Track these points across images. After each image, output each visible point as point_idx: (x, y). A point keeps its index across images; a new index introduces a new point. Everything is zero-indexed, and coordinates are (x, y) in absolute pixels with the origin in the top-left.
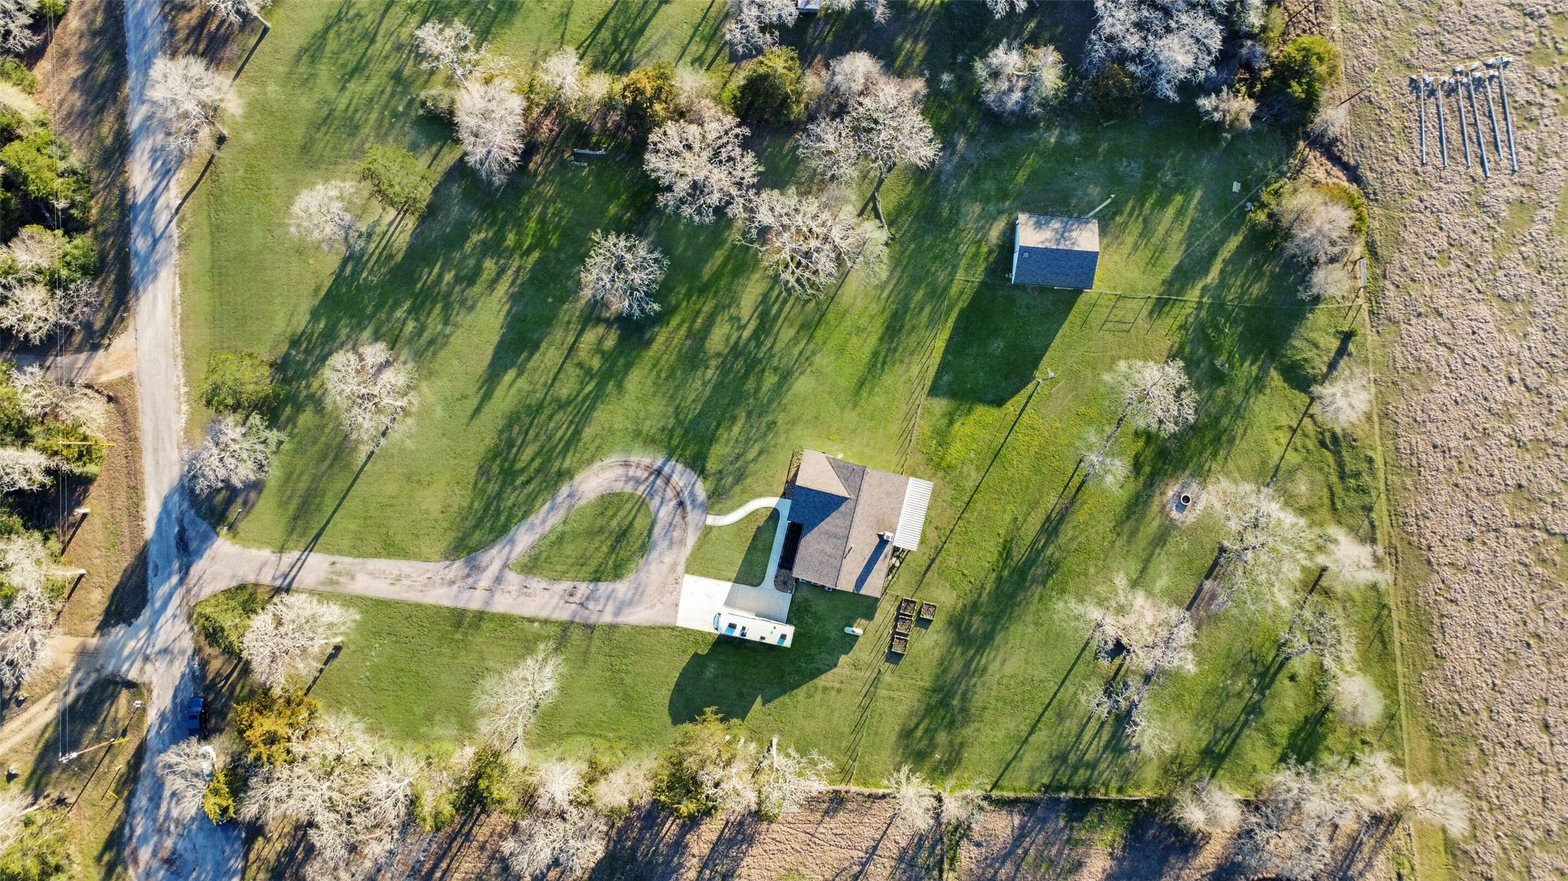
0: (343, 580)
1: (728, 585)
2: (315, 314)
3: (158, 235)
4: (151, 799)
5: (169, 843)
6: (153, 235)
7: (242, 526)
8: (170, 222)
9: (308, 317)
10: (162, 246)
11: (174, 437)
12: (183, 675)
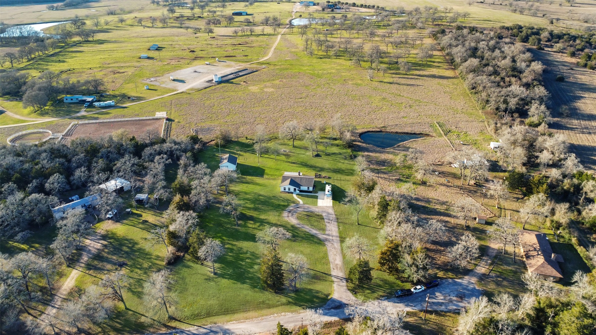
0: (339, 266)
1: (318, 200)
2: (244, 283)
3: (209, 331)
4: (441, 306)
5: (455, 298)
6: (210, 332)
7: (326, 293)
8: (204, 328)
9: (245, 285)
10: (214, 329)
11: (295, 315)
12: (389, 301)
